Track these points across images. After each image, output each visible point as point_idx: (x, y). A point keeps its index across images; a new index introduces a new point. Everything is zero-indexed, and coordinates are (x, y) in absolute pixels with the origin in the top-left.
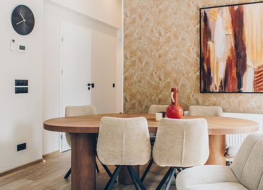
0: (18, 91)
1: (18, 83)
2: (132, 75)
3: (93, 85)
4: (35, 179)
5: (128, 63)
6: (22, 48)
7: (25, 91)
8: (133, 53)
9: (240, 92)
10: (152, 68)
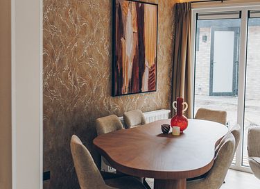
9: (141, 92)
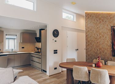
0: (54, 53)
1: (55, 51)
2: (88, 49)
3: (78, 50)
4: (58, 79)
5: (87, 44)
6: (56, 41)
7: (57, 53)
8: (89, 41)
10: (95, 47)
